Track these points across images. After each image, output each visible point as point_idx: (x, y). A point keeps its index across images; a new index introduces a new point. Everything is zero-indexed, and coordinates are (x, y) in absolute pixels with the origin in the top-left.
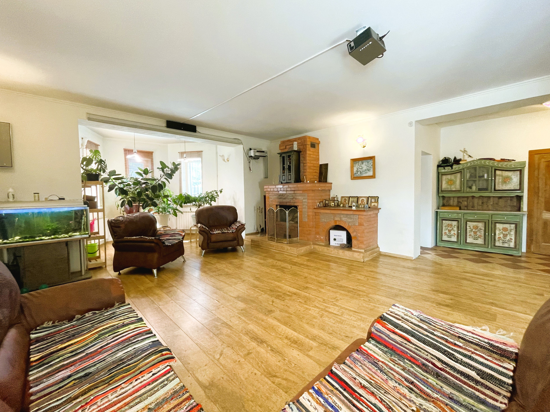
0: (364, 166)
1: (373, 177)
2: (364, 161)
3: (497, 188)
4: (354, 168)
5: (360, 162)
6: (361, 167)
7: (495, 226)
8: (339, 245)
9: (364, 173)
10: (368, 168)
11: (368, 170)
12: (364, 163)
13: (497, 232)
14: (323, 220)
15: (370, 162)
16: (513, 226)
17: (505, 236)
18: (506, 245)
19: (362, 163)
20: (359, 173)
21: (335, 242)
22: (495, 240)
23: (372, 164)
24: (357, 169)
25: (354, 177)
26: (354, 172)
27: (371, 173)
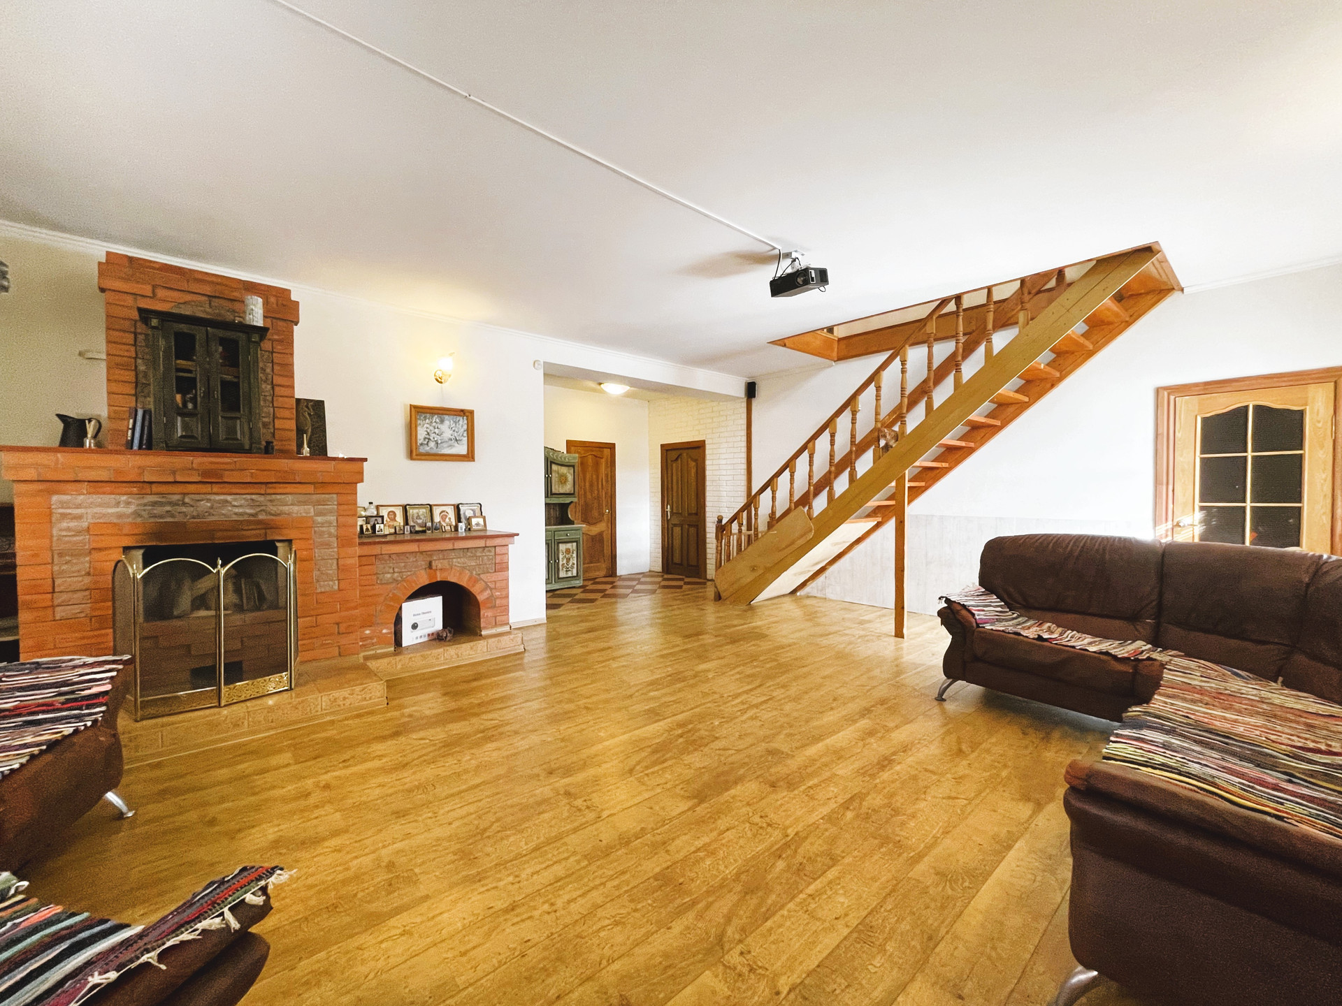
0: (448, 428)
1: (470, 456)
2: (446, 417)
3: (554, 491)
4: (419, 428)
5: (436, 418)
6: (436, 431)
7: (558, 549)
8: (426, 639)
9: (445, 445)
10: (456, 434)
11: (456, 440)
12: (447, 423)
13: (561, 557)
15: (461, 422)
16: (575, 544)
17: (568, 560)
18: (570, 574)
19: (442, 421)
20: (432, 444)
21: (418, 632)
22: (558, 569)
23: (465, 427)
24: (428, 434)
25: (414, 452)
26: (419, 442)
27: (462, 449)
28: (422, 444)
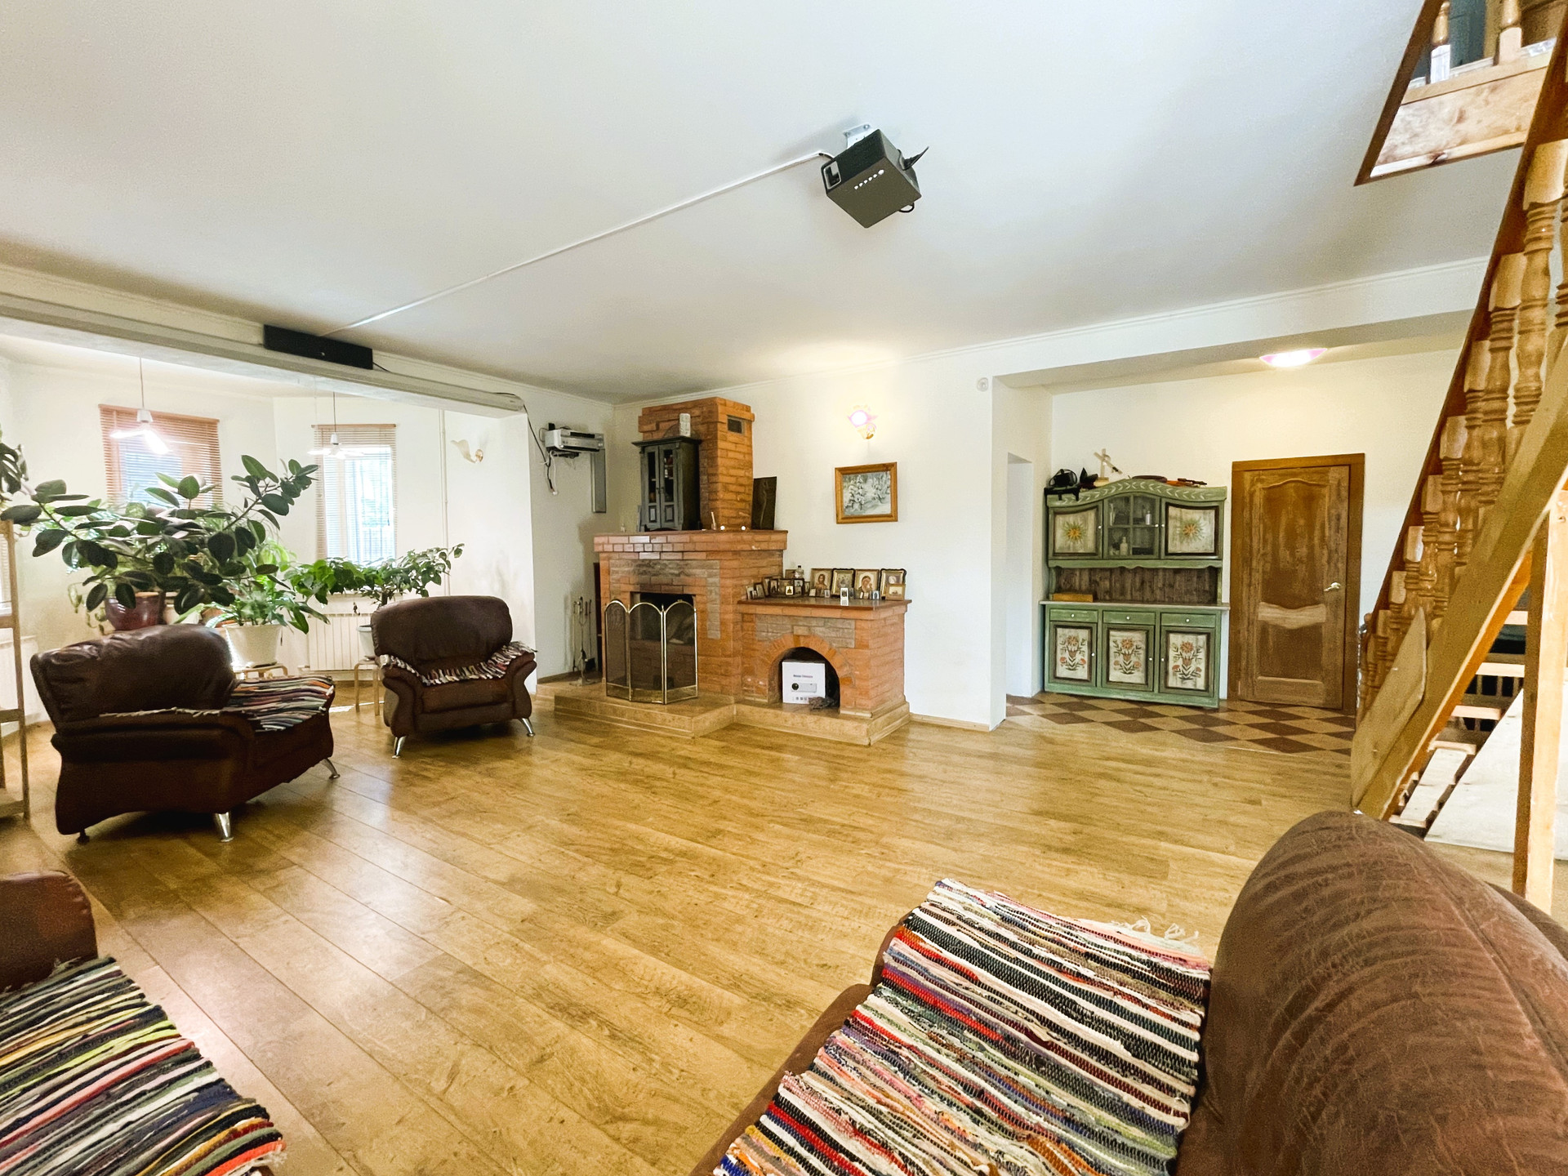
0: (870, 487)
1: (892, 517)
2: (869, 474)
3: (1171, 549)
4: (844, 491)
5: (860, 478)
6: (860, 491)
7: (1167, 642)
8: (807, 702)
9: (869, 505)
10: (879, 492)
11: (880, 499)
12: (870, 481)
13: (1172, 654)
14: (764, 634)
15: (884, 478)
16: (1203, 638)
17: (1187, 662)
18: (1189, 685)
19: (865, 481)
20: (856, 506)
21: (796, 693)
22: (1167, 673)
23: (889, 483)
24: (853, 496)
25: (846, 517)
26: (845, 505)
27: (885, 509)
28: (847, 507)
